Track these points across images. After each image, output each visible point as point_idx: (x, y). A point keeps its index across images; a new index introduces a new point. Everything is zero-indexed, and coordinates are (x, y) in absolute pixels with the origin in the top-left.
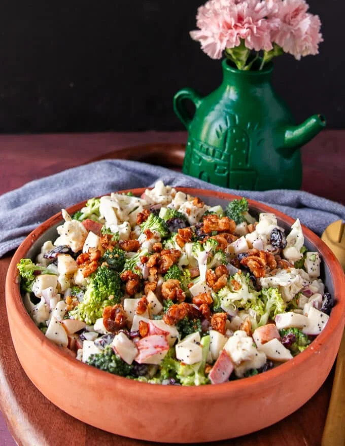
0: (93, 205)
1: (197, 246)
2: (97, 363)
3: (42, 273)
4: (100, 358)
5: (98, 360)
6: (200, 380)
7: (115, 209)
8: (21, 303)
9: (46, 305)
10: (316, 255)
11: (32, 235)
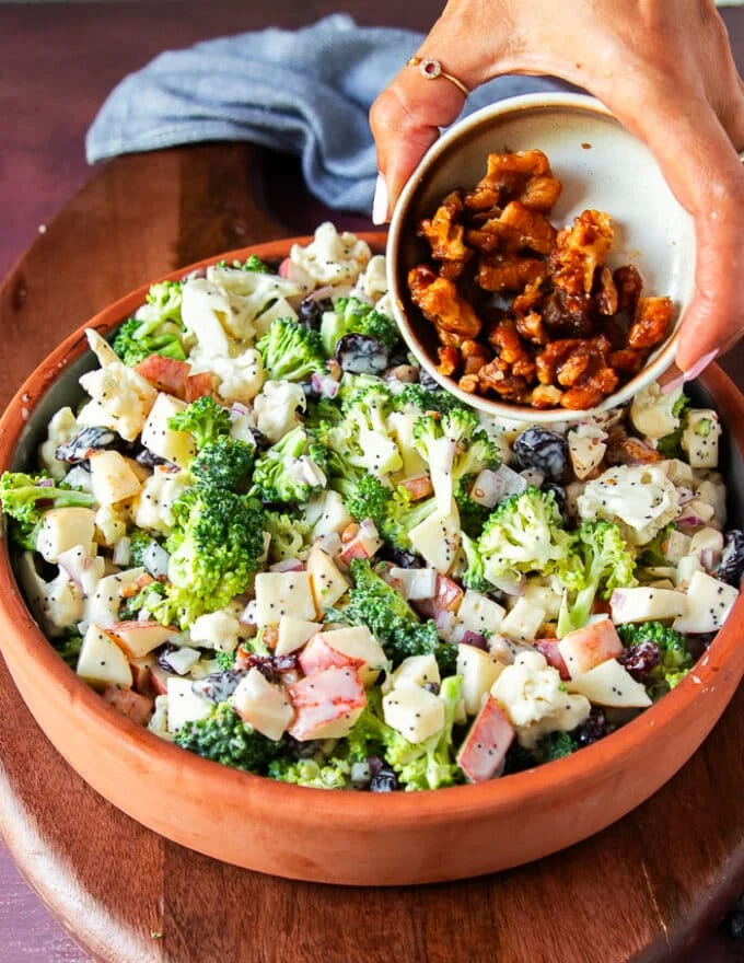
0: (166, 300)
1: (427, 426)
2: (201, 741)
3: (57, 503)
4: (207, 730)
5: (205, 735)
6: (439, 774)
7: (220, 315)
8: (13, 593)
9: (72, 584)
10: (711, 421)
11: (21, 398)
